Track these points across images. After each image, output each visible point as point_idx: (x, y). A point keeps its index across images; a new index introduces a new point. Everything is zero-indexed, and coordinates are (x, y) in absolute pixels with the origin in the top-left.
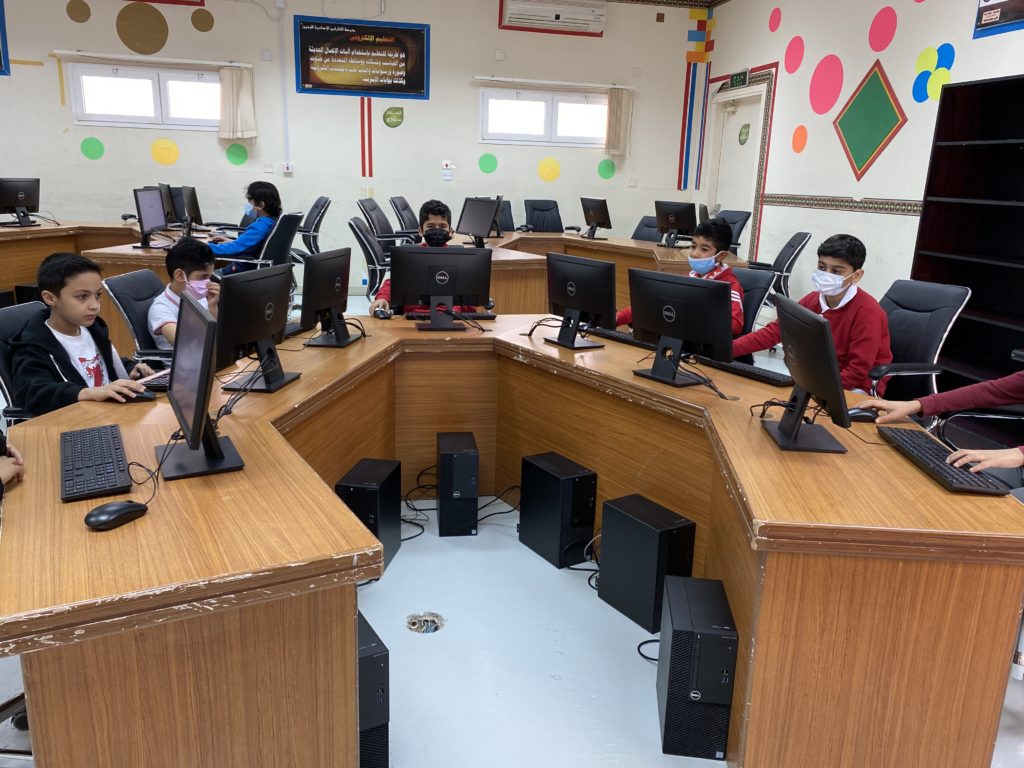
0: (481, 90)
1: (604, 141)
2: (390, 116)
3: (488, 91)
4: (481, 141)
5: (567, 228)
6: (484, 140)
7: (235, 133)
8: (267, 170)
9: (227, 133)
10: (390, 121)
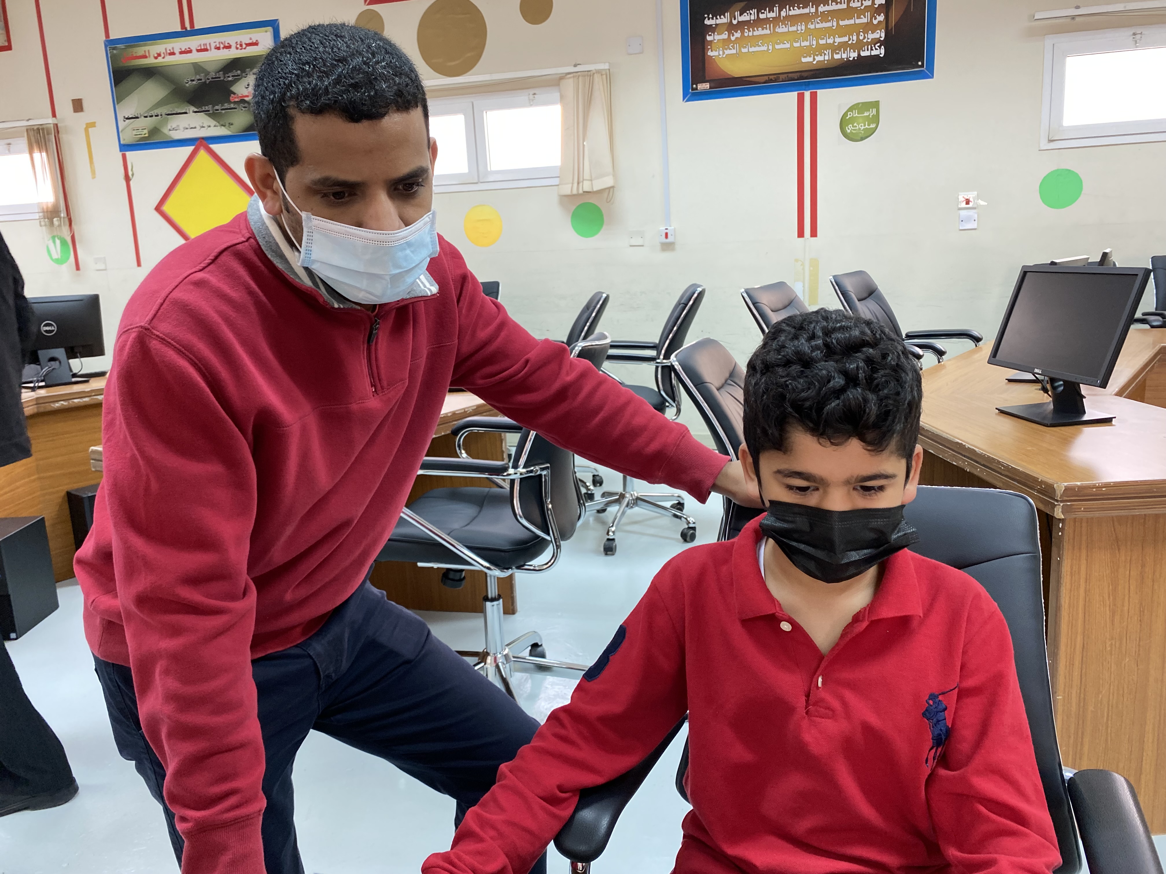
0: (1049, 41)
2: (852, 120)
3: (1063, 41)
4: (1044, 145)
6: (1052, 144)
7: (581, 184)
8: (634, 242)
9: (570, 185)
10: (854, 130)
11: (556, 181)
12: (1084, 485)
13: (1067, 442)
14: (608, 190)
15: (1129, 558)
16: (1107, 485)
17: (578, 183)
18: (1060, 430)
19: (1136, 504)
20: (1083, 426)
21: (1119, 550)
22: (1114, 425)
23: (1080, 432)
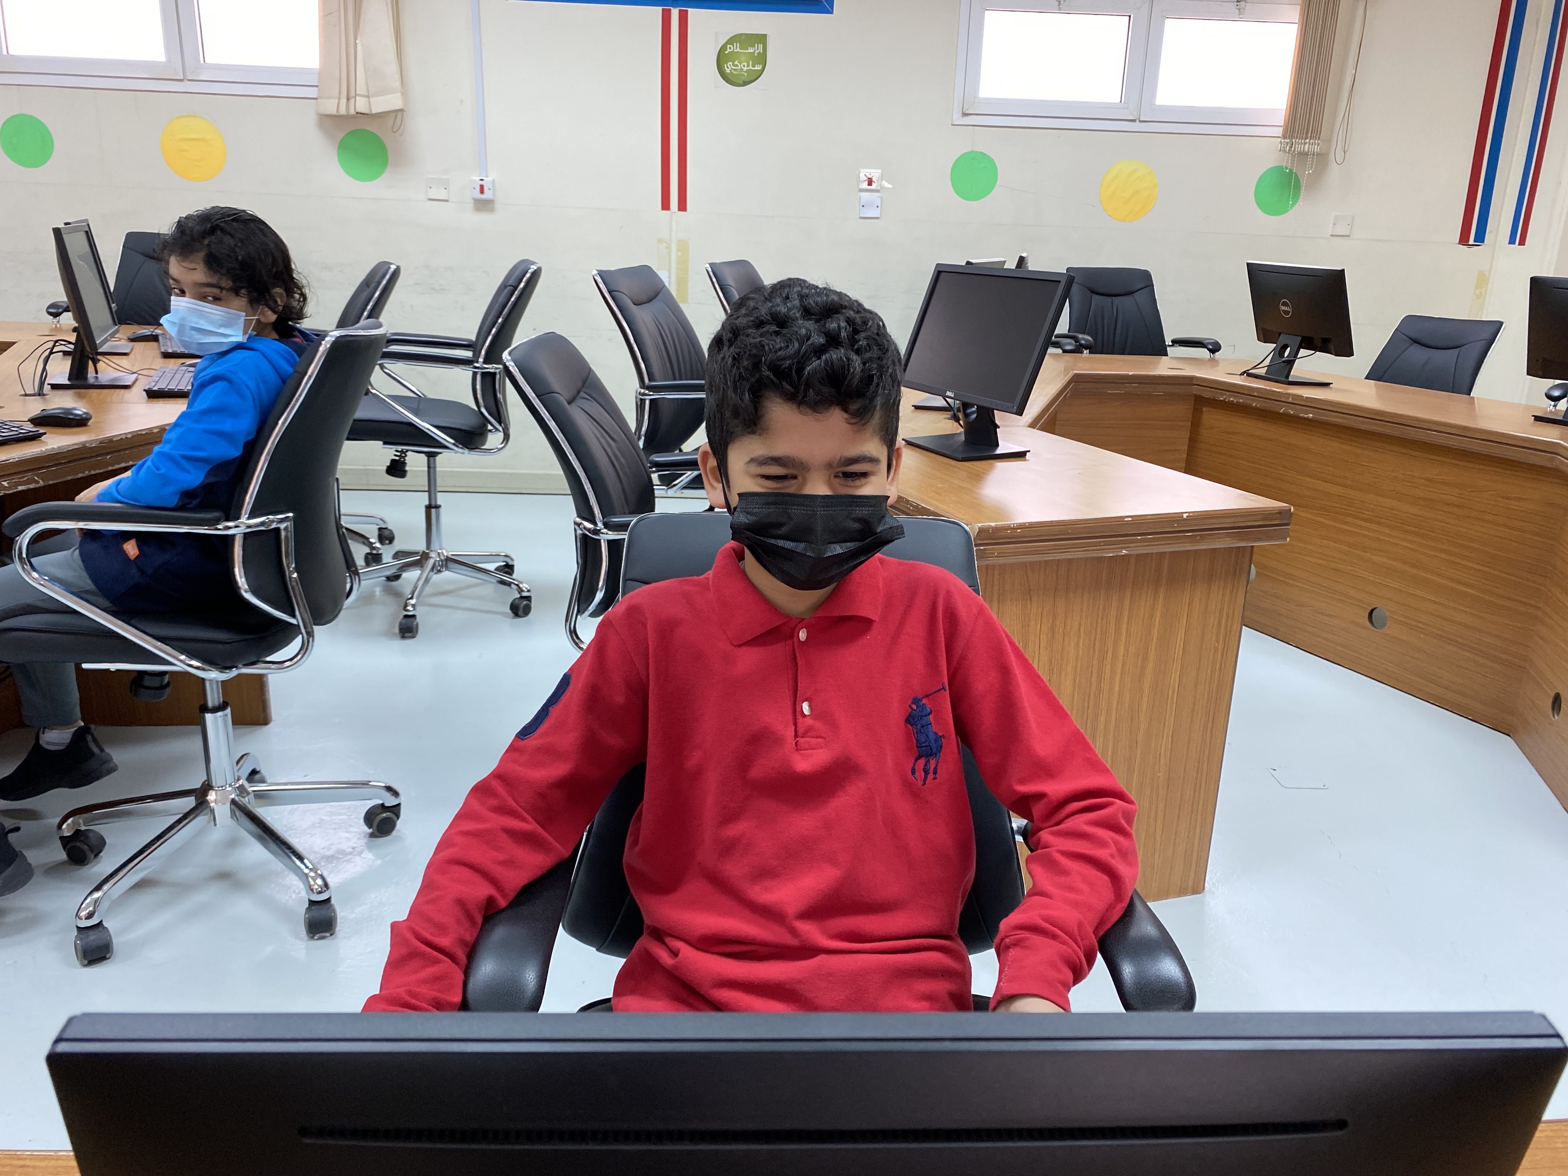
1: (1280, 119)
2: (732, 57)
4: (959, 120)
5: (1176, 342)
6: (965, 118)
7: (352, 101)
8: (433, 194)
9: (337, 101)
10: (734, 69)
11: (313, 92)
12: (999, 526)
13: (978, 478)
14: (393, 115)
15: (1040, 611)
16: (1022, 526)
17: (348, 99)
18: (973, 465)
19: (1049, 548)
20: (996, 461)
21: (1031, 600)
22: (1028, 460)
23: (992, 467)
